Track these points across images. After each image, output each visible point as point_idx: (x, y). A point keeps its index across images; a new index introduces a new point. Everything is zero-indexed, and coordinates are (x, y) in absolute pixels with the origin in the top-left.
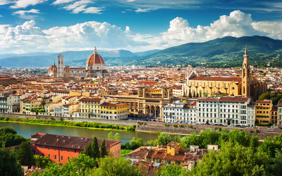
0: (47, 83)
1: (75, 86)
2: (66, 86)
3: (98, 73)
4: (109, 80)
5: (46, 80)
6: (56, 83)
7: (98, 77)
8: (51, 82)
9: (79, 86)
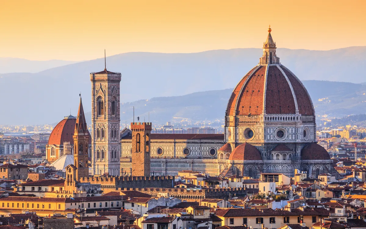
0: (46, 204)
1: (183, 220)
2: (142, 219)
3: (281, 157)
4: (337, 192)
5: (43, 188)
6: (92, 204)
7: (283, 179)
8: (68, 200)
9: (200, 221)
